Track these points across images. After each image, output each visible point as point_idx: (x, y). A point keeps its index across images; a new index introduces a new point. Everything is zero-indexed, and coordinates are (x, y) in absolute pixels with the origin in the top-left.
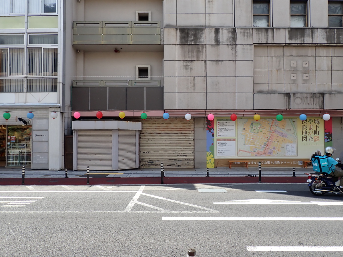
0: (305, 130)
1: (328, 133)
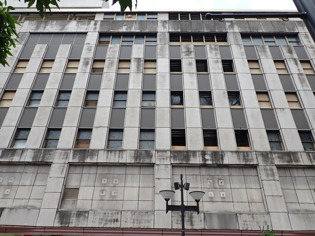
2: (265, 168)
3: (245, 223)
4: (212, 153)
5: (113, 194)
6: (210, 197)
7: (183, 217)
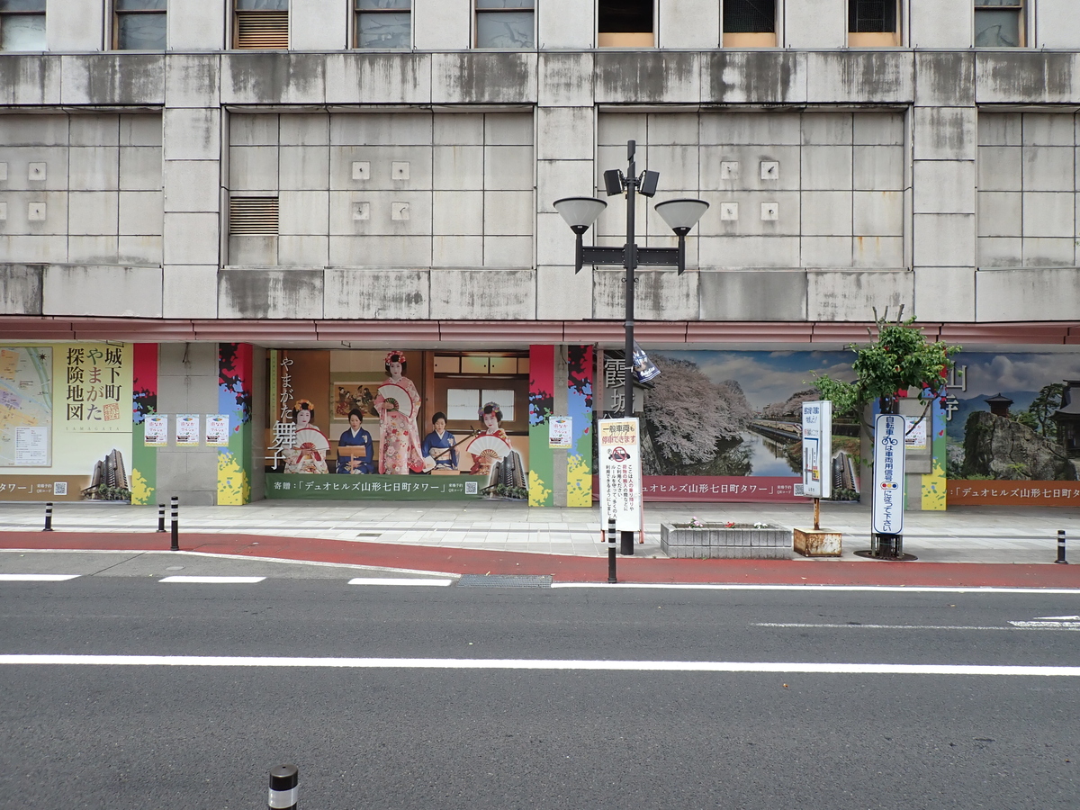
0: (78, 382)
1: (141, 395)
2: (935, 116)
3: (831, 300)
4: (748, 61)
5: (396, 216)
6: (723, 221)
7: (630, 282)
